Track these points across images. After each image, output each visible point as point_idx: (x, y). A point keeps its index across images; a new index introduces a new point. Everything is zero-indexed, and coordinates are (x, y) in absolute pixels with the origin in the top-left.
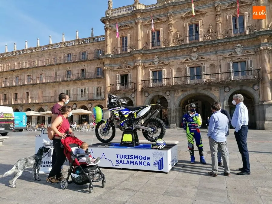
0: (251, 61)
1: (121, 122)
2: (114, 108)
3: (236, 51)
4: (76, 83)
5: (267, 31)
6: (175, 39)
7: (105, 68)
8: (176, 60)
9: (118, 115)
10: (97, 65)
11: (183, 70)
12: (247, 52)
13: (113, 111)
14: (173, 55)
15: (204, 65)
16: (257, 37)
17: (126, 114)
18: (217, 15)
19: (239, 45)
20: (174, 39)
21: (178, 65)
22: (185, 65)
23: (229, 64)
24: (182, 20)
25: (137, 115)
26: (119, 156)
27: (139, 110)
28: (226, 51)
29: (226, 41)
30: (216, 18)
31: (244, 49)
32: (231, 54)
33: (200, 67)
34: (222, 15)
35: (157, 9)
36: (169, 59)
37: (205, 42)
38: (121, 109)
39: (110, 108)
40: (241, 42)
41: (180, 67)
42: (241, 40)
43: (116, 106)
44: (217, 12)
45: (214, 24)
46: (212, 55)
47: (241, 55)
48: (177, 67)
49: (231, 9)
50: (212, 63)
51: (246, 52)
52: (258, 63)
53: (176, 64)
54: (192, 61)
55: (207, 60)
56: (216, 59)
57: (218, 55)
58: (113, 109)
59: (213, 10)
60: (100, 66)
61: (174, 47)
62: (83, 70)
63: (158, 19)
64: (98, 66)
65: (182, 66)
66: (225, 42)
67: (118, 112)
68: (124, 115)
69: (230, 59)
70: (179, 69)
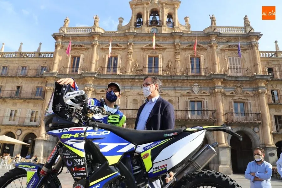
0: (207, 102)
1: (91, 184)
2: (70, 129)
3: (194, 90)
4: (5, 101)
5: (221, 75)
6: (134, 67)
7: (47, 88)
8: (132, 91)
9: (83, 154)
10: (38, 84)
11: (139, 103)
12: (204, 93)
13: (63, 136)
14: (130, 84)
16: (213, 78)
17: (113, 152)
18: (177, 52)
19: (196, 84)
20: (132, 68)
21: (134, 96)
22: (142, 97)
23: (187, 102)
24: (142, 51)
25: (153, 159)
27: (162, 142)
28: (184, 89)
29: (184, 78)
30: (175, 55)
31: (201, 89)
32: (189, 93)
34: (181, 53)
35: (117, 35)
36: (126, 88)
37: (165, 76)
38: (94, 134)
39: (54, 128)
40: (198, 81)
41: (137, 99)
42: (198, 80)
43: (76, 121)
44: (176, 50)
45: (173, 60)
46: (170, 91)
47: (198, 94)
48: (134, 98)
49: (189, 49)
50: (170, 99)
51: (202, 92)
52: (213, 104)
53: (133, 95)
55: (165, 95)
56: (174, 95)
57: (176, 91)
58: (65, 130)
59: (173, 47)
60: (41, 86)
61: (131, 75)
62: (18, 87)
63: (117, 45)
64: (39, 86)
66: (183, 80)
67: (82, 145)
68: (107, 157)
69: (188, 98)
70: (135, 100)
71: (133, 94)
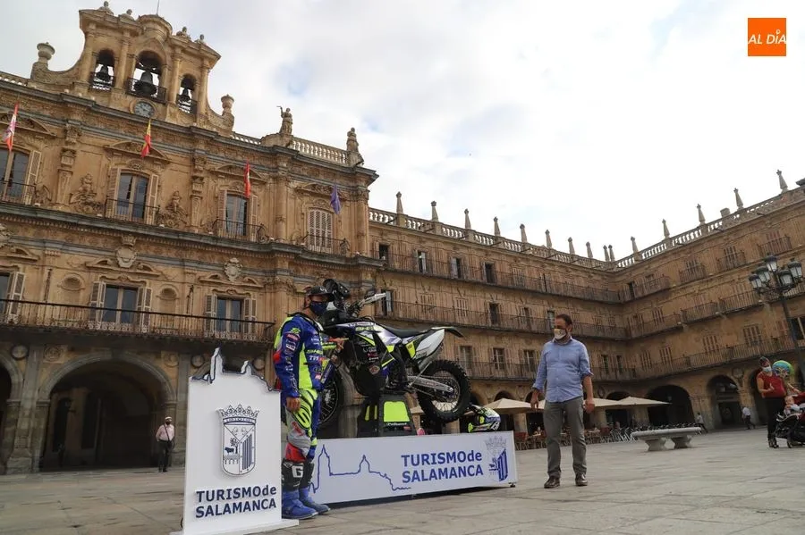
0: (254, 302)
3: (227, 272)
5: (291, 246)
6: (77, 194)
8: (67, 256)
9: (373, 343)
12: (250, 281)
14: (61, 237)
15: (147, 287)
16: (273, 252)
17: (389, 343)
18: (197, 177)
19: (235, 260)
20: (71, 195)
21: (71, 271)
22: (93, 275)
23: (209, 298)
24: (104, 154)
25: (415, 348)
26: (409, 459)
27: (419, 337)
28: (204, 266)
29: (208, 242)
30: (192, 183)
31: (244, 272)
32: (216, 277)
33: (136, 289)
34: (205, 180)
35: (34, 94)
36: (46, 245)
37: (161, 230)
40: (240, 253)
41: (79, 278)
42: (240, 250)
44: (196, 171)
45: (184, 194)
46: (170, 267)
47: (237, 283)
48: (69, 276)
49: (227, 175)
50: (170, 287)
51: (246, 279)
52: (268, 307)
53: (67, 267)
54: (119, 269)
55: (158, 276)
56: (180, 279)
57: (186, 271)
59: (188, 162)
61: (70, 214)
63: (31, 123)
65: (84, 278)
66: (207, 245)
67: (371, 336)
68: (386, 347)
69: (212, 288)
70: (71, 281)
71: (68, 263)
